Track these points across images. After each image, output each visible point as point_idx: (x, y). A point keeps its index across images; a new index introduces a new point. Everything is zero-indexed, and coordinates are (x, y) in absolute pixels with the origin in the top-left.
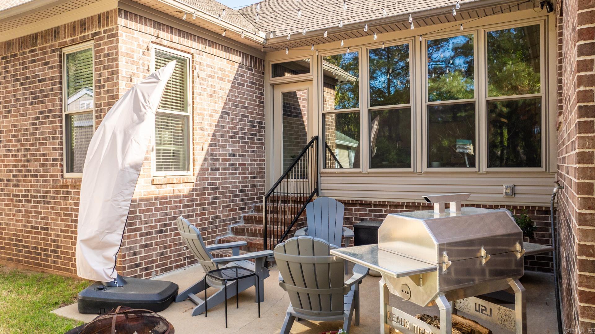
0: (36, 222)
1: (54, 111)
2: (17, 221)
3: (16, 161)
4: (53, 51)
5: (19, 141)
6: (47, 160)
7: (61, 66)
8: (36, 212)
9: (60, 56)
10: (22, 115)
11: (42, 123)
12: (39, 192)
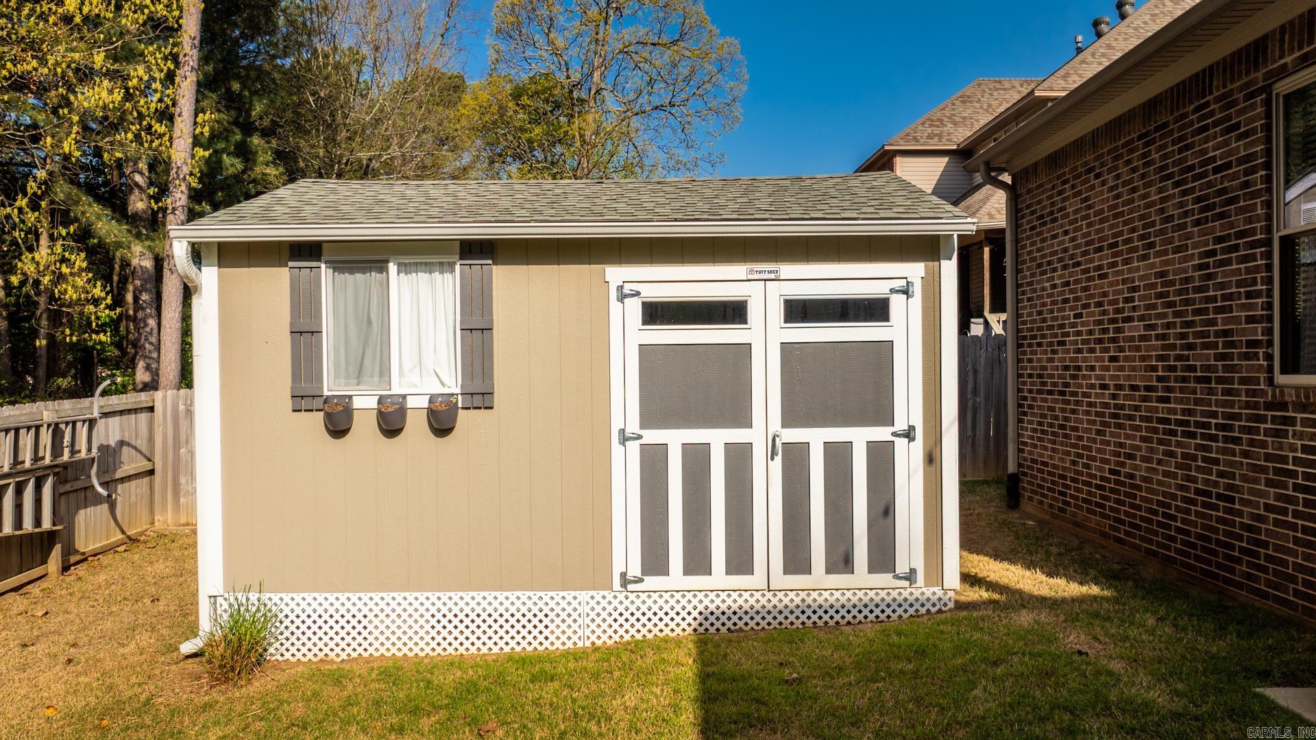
2: (1166, 474)
3: (1164, 347)
4: (1251, 96)
5: (1170, 305)
6: (1232, 345)
9: (1268, 103)
10: (1177, 250)
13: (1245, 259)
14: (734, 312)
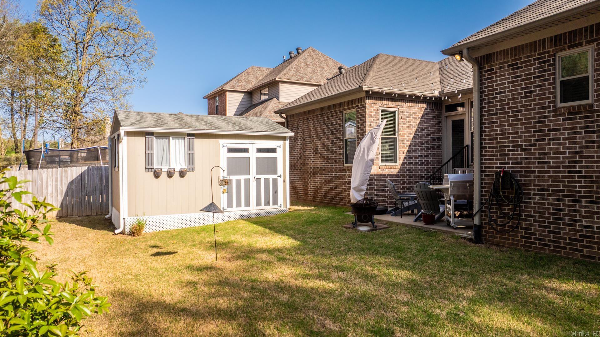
0: (332, 185)
1: (340, 138)
2: (324, 185)
3: (324, 159)
4: (340, 112)
5: (325, 150)
6: (337, 159)
7: (343, 119)
8: (332, 181)
9: (343, 114)
10: (327, 139)
11: (335, 143)
12: (334, 172)
13: (339, 143)
14: (246, 150)
